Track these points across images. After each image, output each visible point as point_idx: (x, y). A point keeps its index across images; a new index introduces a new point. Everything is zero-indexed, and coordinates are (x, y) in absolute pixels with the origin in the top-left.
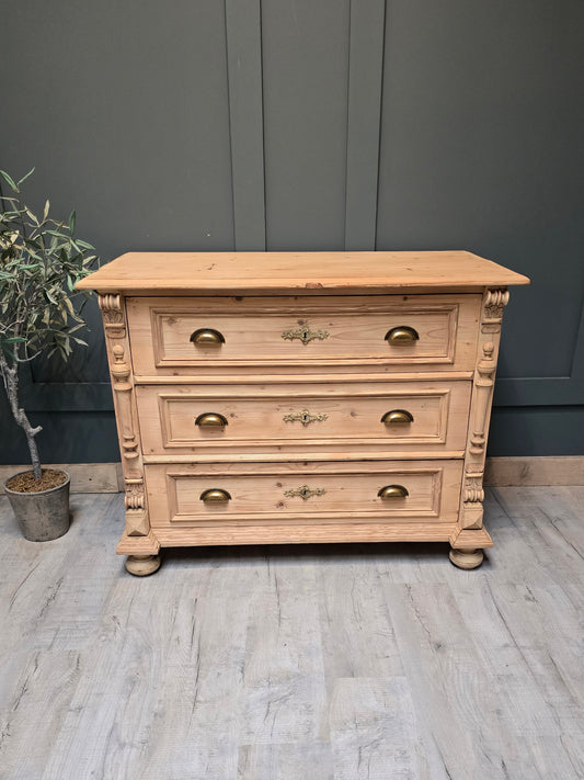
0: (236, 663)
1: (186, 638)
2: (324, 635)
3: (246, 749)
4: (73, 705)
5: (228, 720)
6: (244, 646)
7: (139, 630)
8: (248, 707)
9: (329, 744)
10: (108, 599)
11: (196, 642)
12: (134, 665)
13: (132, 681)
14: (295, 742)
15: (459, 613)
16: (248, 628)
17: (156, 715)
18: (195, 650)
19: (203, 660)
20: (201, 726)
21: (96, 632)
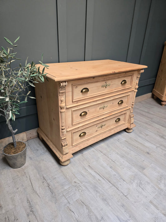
0: (120, 179)
1: (101, 179)
2: (127, 161)
3: (151, 202)
4: (99, 218)
5: (138, 197)
6: (115, 173)
7: (86, 182)
8: (137, 190)
9: (162, 189)
10: (66, 177)
11: (104, 178)
12: (98, 194)
13: (104, 200)
14: (156, 193)
15: (141, 144)
16: (110, 168)
17: (122, 206)
18: (107, 181)
19: (112, 182)
20: (135, 202)
21: (76, 190)
